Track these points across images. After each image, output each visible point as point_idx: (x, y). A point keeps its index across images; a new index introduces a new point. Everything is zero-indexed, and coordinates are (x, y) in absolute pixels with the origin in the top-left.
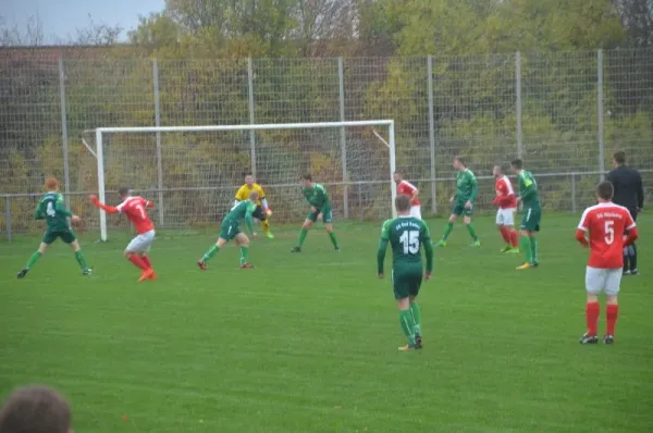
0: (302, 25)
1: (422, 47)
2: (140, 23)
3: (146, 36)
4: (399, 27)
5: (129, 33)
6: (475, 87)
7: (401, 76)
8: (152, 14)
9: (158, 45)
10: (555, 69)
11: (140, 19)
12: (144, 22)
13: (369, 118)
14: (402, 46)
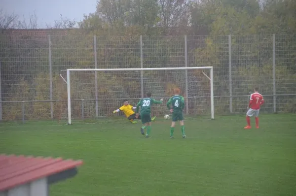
0: (163, 20)
1: (223, 32)
2: (84, 18)
3: (87, 24)
4: (211, 21)
5: (79, 23)
6: (249, 51)
7: (212, 45)
8: (90, 14)
9: (92, 29)
10: (289, 43)
11: (85, 16)
12: (86, 18)
13: (196, 66)
14: (213, 31)
